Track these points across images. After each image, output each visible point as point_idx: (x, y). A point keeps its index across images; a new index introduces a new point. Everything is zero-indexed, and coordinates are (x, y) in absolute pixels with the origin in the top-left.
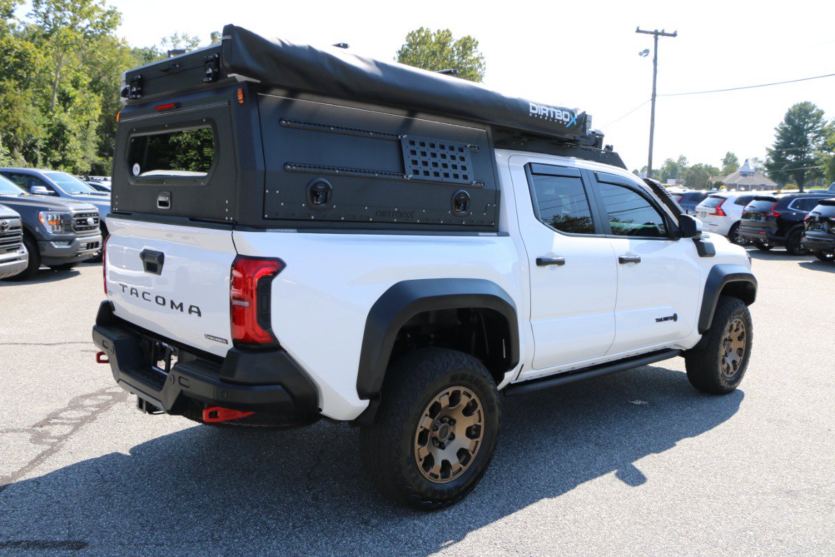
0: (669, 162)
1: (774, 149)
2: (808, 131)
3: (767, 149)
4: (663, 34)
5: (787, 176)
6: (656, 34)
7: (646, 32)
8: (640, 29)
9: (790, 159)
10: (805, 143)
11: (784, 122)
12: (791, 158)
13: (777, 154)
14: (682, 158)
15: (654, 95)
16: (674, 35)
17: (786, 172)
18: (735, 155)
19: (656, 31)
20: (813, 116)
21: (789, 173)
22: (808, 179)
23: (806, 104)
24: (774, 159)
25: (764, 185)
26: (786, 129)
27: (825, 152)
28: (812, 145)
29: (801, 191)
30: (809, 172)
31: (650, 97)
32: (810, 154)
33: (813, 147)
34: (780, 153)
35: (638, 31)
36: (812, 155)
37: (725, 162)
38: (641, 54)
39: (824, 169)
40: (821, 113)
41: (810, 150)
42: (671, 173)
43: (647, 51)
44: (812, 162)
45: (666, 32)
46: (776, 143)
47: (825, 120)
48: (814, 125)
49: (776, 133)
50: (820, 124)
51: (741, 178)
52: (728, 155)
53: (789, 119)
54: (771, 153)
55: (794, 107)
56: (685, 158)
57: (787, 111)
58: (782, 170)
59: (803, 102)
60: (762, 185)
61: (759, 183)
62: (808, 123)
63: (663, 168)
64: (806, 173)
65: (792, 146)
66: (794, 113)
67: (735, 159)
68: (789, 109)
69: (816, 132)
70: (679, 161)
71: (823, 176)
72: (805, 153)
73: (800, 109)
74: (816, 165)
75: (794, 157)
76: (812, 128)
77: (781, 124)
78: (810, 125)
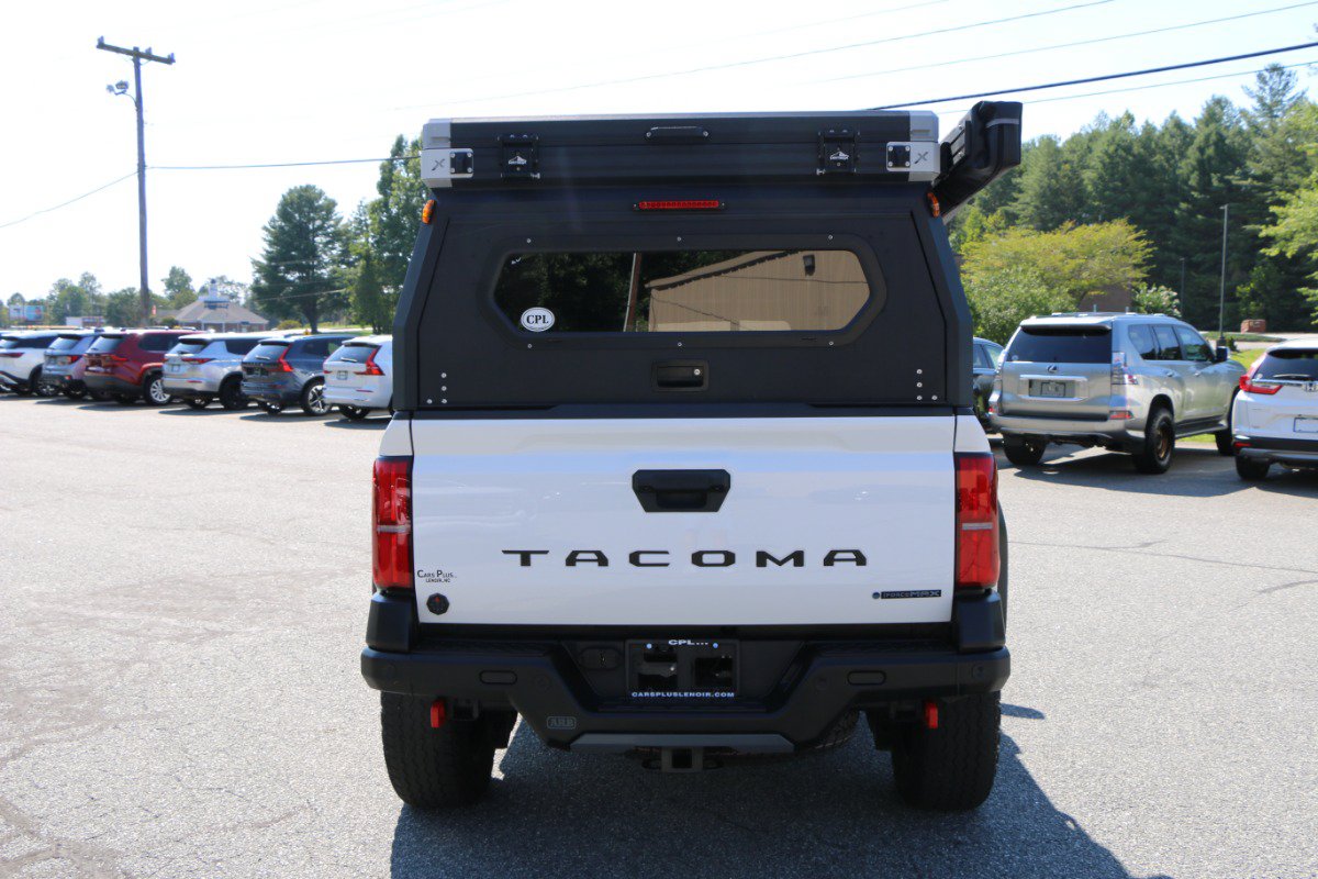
0: (62, 286)
1: (264, 262)
2: (315, 232)
3: (255, 263)
4: (149, 56)
5: (290, 307)
6: (136, 55)
7: (117, 50)
8: (106, 42)
9: (292, 279)
10: (312, 252)
11: (276, 217)
12: (292, 276)
13: (271, 270)
14: (88, 278)
15: (142, 167)
16: (170, 60)
17: (289, 300)
18: (186, 272)
19: (136, 49)
20: (321, 208)
21: (293, 301)
22: (322, 311)
23: (308, 188)
24: (266, 277)
25: (247, 323)
26: (281, 228)
27: (344, 266)
28: (324, 256)
29: (315, 331)
30: (322, 299)
31: (136, 168)
32: (323, 271)
33: (326, 258)
34: (276, 268)
35: (101, 45)
36: (325, 272)
37: (170, 284)
38: (110, 88)
39: (349, 294)
40: (331, 205)
41: (321, 265)
42: (72, 307)
43: (123, 86)
44: (328, 284)
45: (154, 53)
46: (267, 252)
47: (339, 216)
48: (324, 223)
49: (264, 234)
50: (332, 222)
51: (208, 312)
52: (174, 272)
53: (284, 213)
54: (260, 268)
55: (291, 192)
56: (93, 278)
57: (279, 199)
58: (281, 298)
59: (304, 185)
60: (244, 323)
61: (238, 321)
62: (314, 220)
63: (52, 298)
64: (318, 302)
65: (293, 258)
66: (292, 203)
67: (187, 280)
68: (283, 196)
69: (327, 235)
70: (82, 284)
71: (348, 305)
72: (313, 267)
73: (300, 197)
74: (335, 288)
75: (297, 274)
76: (321, 228)
77: (273, 220)
78: (318, 223)
